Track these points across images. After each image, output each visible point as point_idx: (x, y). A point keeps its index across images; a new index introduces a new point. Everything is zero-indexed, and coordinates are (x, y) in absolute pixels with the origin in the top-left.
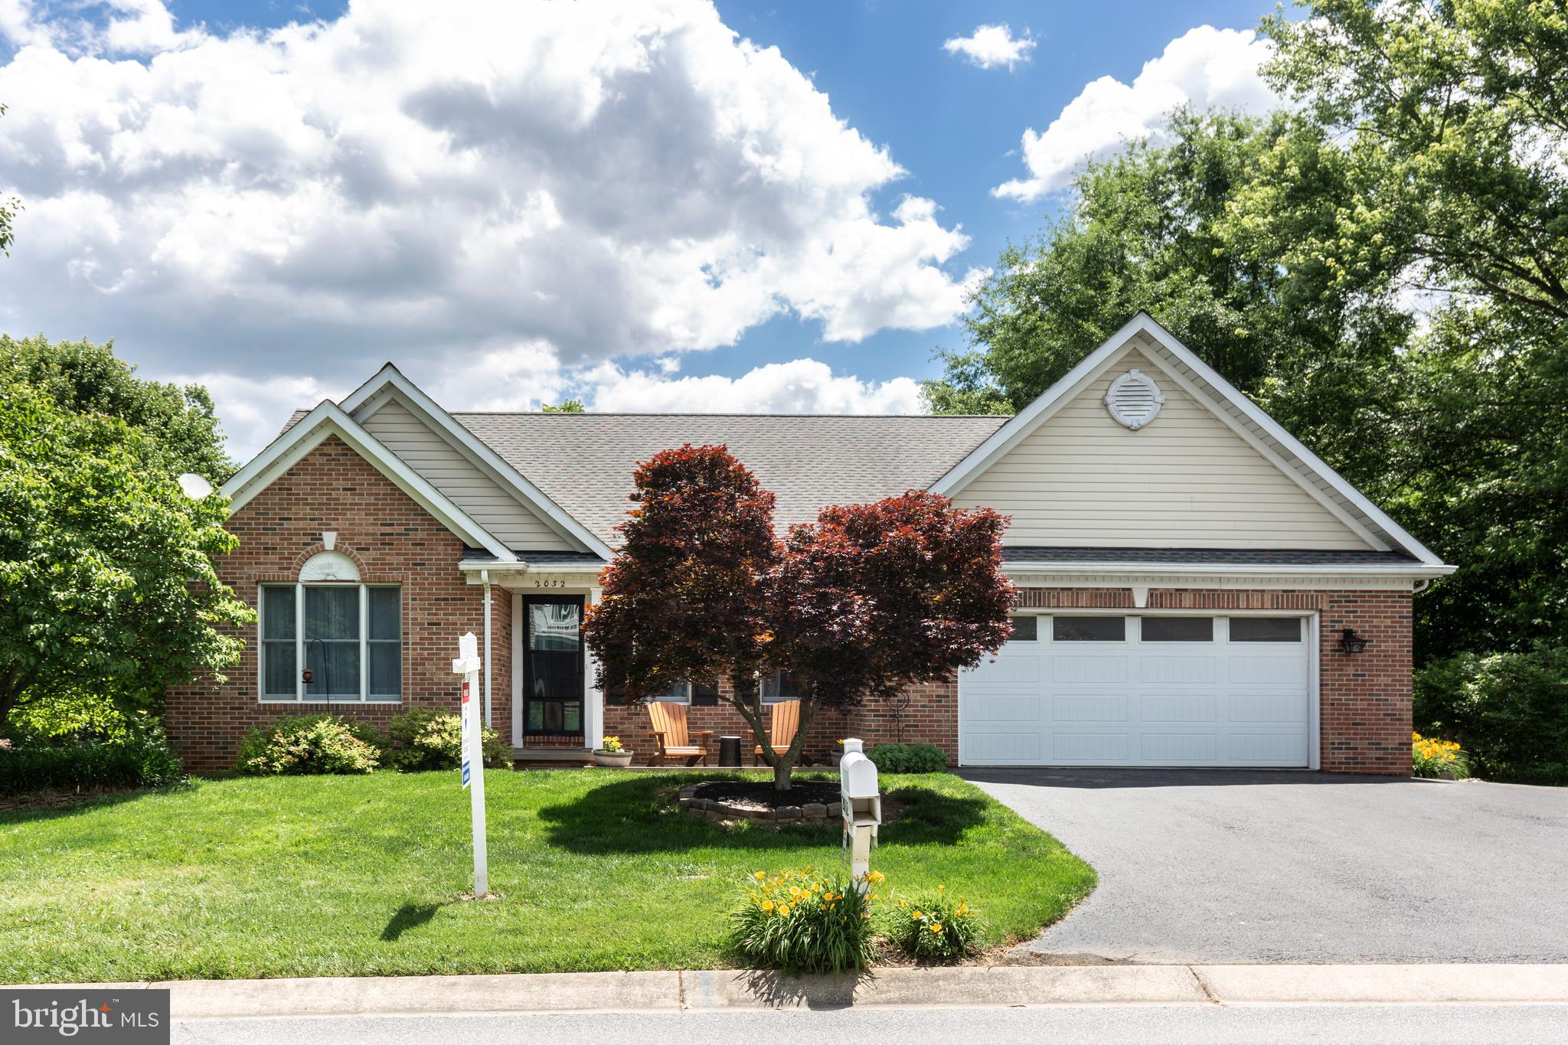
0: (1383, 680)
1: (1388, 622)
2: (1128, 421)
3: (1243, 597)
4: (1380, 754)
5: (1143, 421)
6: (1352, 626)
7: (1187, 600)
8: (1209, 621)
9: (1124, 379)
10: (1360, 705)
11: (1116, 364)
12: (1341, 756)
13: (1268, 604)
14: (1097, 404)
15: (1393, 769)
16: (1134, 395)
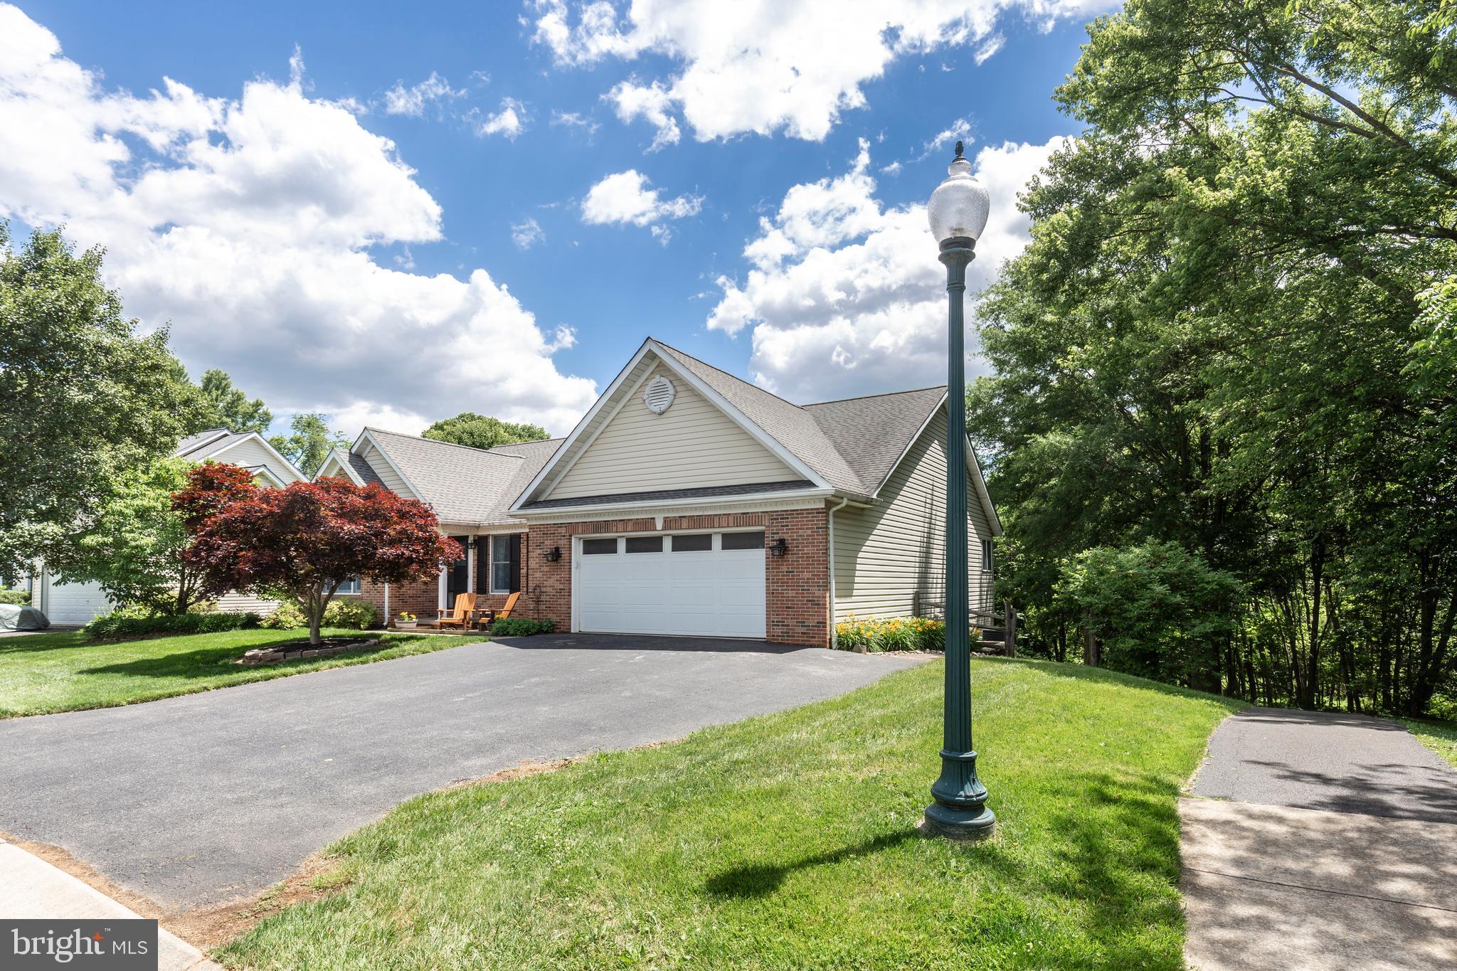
0: (806, 575)
1: (809, 532)
2: (657, 409)
3: (716, 519)
4: (804, 630)
5: (663, 407)
6: (785, 536)
7: (685, 523)
8: (709, 537)
9: (652, 383)
10: (791, 593)
11: (652, 373)
12: (778, 631)
13: (731, 524)
14: (641, 401)
15: (813, 641)
16: (659, 391)
